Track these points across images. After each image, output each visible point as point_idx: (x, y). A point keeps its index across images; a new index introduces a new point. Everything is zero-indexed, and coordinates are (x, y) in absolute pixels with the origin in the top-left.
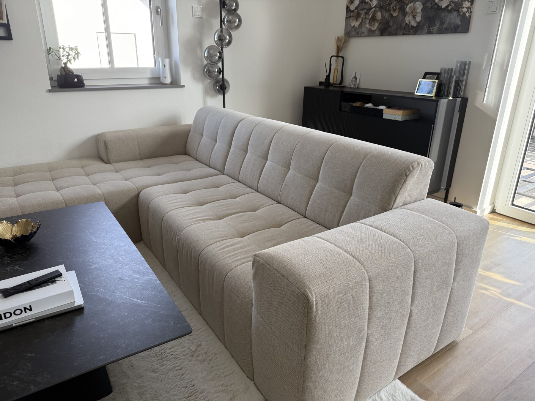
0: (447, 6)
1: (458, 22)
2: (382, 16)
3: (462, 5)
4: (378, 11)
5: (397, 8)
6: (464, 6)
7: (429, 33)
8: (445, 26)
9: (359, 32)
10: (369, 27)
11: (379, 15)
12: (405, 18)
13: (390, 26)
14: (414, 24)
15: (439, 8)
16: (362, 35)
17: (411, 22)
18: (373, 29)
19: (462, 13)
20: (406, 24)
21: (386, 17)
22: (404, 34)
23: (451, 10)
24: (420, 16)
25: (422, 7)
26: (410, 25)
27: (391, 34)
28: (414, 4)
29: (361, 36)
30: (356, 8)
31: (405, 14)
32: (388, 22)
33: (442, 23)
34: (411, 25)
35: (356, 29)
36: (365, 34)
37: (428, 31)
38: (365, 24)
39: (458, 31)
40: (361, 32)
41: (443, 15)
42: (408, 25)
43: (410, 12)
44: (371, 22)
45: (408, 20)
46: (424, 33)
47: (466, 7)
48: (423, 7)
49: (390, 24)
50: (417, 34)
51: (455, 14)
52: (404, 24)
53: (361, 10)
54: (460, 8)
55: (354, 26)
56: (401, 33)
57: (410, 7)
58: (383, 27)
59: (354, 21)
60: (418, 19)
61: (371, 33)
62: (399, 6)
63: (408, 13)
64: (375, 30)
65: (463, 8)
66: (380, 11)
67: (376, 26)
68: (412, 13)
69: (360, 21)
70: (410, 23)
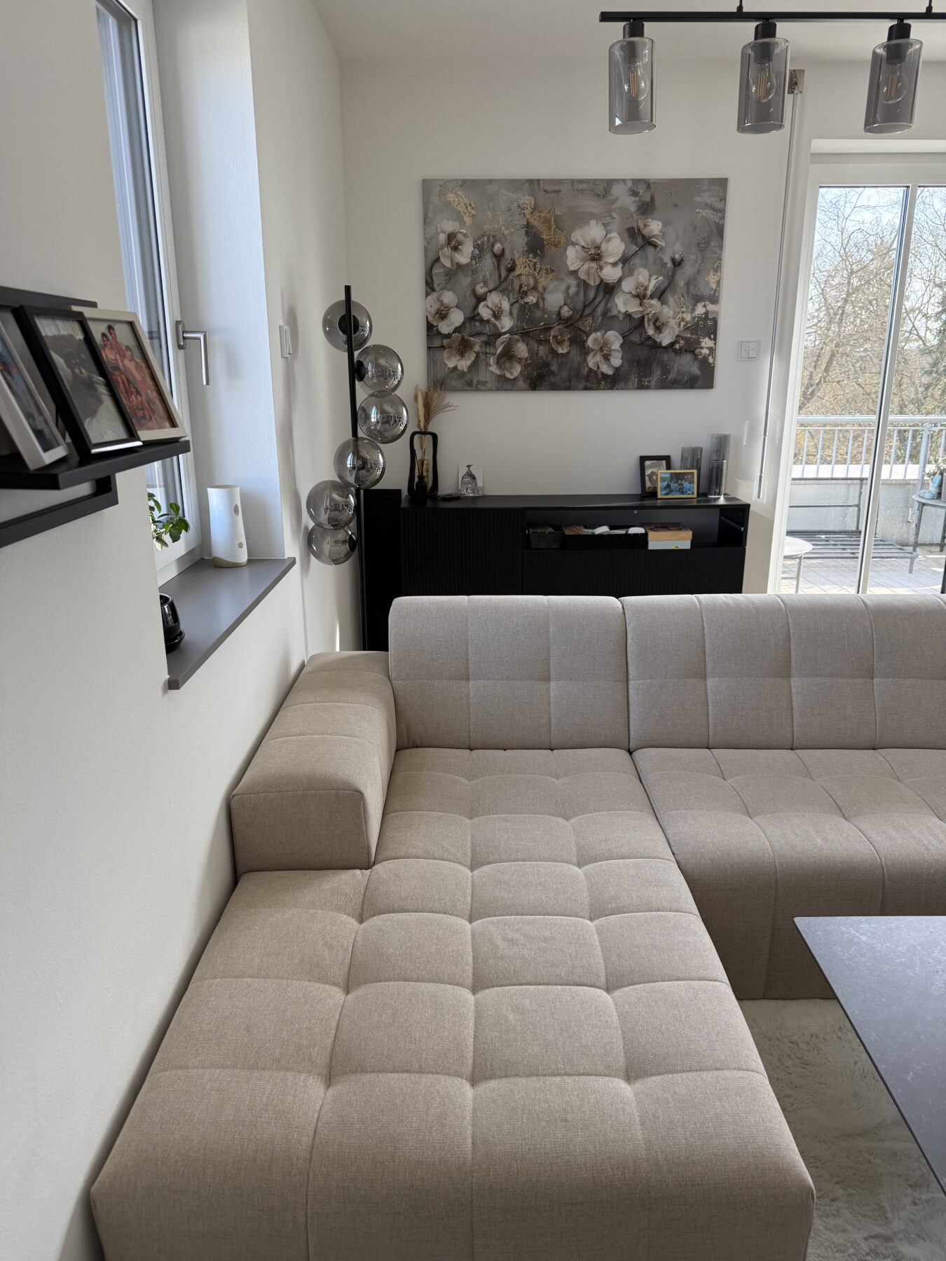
0: (673, 344)
1: (695, 370)
2: (530, 351)
3: (699, 343)
4: (518, 341)
5: (566, 338)
6: (703, 345)
7: (641, 387)
8: (672, 376)
9: (472, 382)
10: (498, 372)
11: (522, 350)
12: (585, 359)
13: (552, 373)
14: (606, 369)
15: (656, 346)
16: (481, 387)
17: (600, 366)
18: (508, 375)
19: (700, 357)
20: (591, 370)
21: (540, 355)
22: (586, 388)
23: (680, 349)
24: (620, 356)
25: (621, 340)
26: (599, 372)
27: (554, 387)
28: (604, 335)
29: (477, 390)
30: (457, 330)
31: (585, 351)
32: (546, 365)
33: (666, 371)
34: (603, 373)
35: (462, 375)
36: (489, 386)
37: (638, 384)
38: (488, 364)
39: (696, 386)
40: (478, 381)
41: (665, 357)
42: (596, 373)
43: (597, 348)
44: (504, 363)
45: (593, 363)
46: (631, 387)
47: (708, 348)
48: (624, 341)
49: (552, 368)
50: (617, 389)
51: (687, 358)
52: (586, 369)
53: (471, 336)
54: (696, 348)
55: (455, 368)
56: (582, 385)
57: (596, 340)
58: (535, 374)
59: (456, 357)
60: (616, 361)
61: (504, 384)
62: (569, 336)
63: (593, 350)
64: (515, 379)
65: (702, 348)
66: (524, 342)
67: (517, 370)
68: (601, 350)
69: (473, 359)
70: (598, 368)
